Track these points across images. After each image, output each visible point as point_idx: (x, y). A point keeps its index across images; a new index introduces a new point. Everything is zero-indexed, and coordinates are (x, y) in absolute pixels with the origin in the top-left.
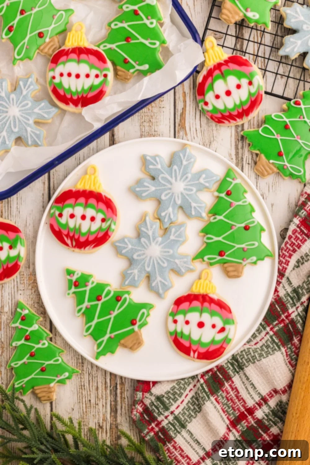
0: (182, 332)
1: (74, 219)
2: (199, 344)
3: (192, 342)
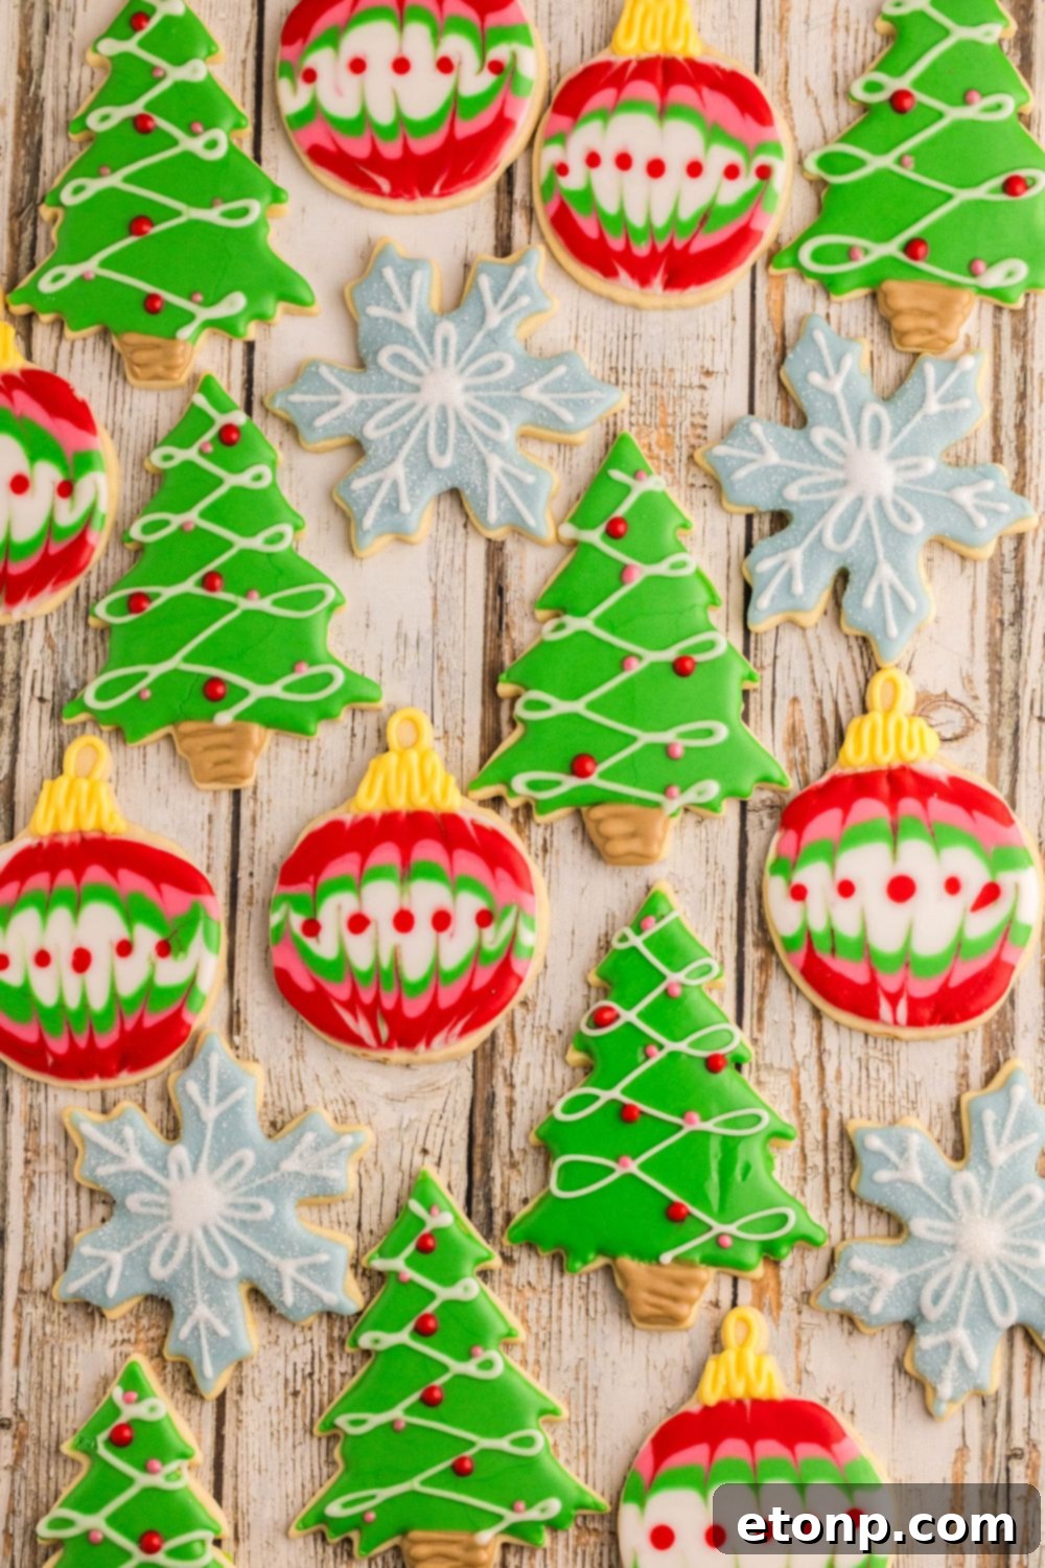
1: (370, 931)
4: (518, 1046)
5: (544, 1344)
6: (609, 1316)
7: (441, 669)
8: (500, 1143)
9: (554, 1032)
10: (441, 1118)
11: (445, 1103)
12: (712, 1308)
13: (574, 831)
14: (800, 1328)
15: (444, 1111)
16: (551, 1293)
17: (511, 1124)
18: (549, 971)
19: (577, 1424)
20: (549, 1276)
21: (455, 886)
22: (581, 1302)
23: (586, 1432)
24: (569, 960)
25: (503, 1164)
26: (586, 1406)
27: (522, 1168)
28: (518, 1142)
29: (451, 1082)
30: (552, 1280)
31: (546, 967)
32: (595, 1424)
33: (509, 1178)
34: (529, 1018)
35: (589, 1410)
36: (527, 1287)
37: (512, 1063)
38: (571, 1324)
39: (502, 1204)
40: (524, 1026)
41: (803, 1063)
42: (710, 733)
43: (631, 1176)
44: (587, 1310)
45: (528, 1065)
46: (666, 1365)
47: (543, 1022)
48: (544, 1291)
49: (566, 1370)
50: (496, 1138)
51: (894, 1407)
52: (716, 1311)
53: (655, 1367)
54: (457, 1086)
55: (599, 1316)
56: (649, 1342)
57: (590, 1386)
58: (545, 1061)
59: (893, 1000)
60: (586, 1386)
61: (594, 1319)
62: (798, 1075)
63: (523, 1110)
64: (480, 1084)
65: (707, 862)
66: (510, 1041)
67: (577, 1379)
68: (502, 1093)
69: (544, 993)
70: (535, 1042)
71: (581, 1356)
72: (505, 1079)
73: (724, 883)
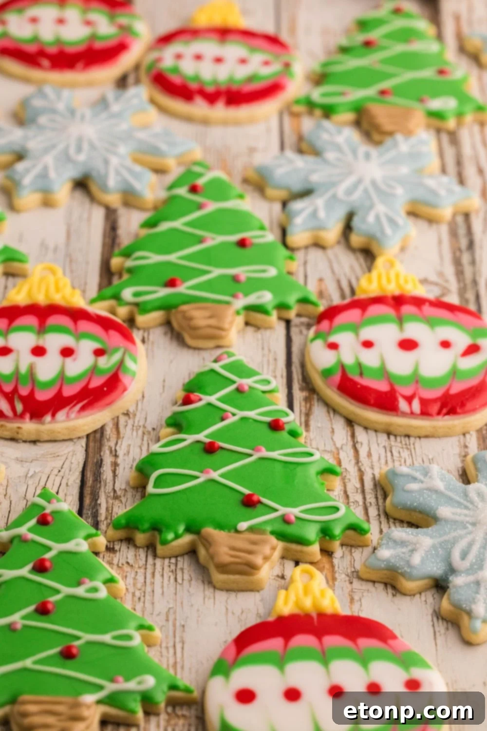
0: (360, 365)
1: (12, 355)
2: (417, 382)
3: (393, 381)
4: (121, 435)
5: (139, 599)
6: (193, 582)
7: (71, 261)
8: (105, 485)
9: (150, 429)
10: (59, 471)
11: (64, 464)
12: (279, 579)
13: (165, 334)
14: (352, 591)
15: (62, 468)
16: (146, 569)
17: (115, 475)
18: (145, 400)
19: (167, 648)
20: (144, 559)
21: (78, 337)
22: (170, 574)
23: (175, 653)
24: (161, 394)
25: (107, 497)
26: (175, 636)
27: (123, 500)
28: (120, 485)
29: (69, 453)
30: (146, 561)
31: (143, 397)
32: (183, 648)
33: (113, 504)
34: (130, 422)
35: (178, 639)
36: (126, 565)
37: (116, 444)
38: (162, 587)
39: (106, 518)
40: (126, 426)
41: (342, 448)
42: (264, 271)
43: (213, 481)
44: (176, 580)
45: (129, 446)
46: (242, 612)
47: (141, 423)
48: (139, 568)
49: (159, 615)
50: (102, 483)
51: (435, 638)
52: (283, 581)
53: (233, 613)
54: (73, 456)
55: (186, 583)
56: (228, 599)
57: (178, 624)
58: (142, 444)
59: (409, 399)
60: (174, 625)
61: (181, 584)
62: (338, 454)
63: (124, 468)
64: (91, 455)
65: (263, 349)
66: (115, 433)
67: (167, 620)
68: (108, 460)
69: (142, 409)
70: (135, 433)
71: (171, 606)
72: (111, 452)
73: (275, 360)
